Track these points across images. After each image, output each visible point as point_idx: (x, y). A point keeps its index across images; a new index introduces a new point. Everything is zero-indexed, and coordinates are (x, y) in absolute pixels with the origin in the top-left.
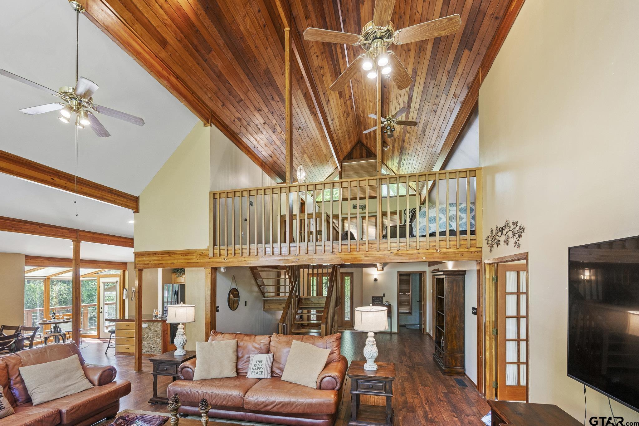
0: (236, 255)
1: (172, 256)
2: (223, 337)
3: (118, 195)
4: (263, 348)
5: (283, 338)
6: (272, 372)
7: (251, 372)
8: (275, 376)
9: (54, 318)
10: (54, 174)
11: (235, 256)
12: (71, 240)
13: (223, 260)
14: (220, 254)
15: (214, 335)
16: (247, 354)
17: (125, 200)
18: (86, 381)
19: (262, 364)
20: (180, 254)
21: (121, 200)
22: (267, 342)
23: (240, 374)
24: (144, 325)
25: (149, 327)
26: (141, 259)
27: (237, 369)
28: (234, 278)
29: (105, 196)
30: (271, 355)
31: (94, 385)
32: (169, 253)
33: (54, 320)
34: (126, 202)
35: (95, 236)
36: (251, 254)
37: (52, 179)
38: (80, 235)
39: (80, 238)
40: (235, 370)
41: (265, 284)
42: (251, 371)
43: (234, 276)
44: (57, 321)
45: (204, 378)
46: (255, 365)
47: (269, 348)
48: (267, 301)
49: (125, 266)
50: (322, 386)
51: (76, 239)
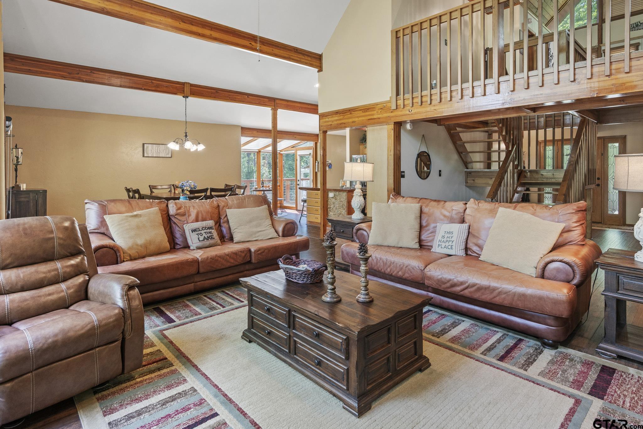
0: (423, 104)
1: (353, 114)
2: (405, 201)
3: (304, 54)
4: (455, 216)
5: (486, 206)
6: (466, 249)
7: (437, 245)
8: (470, 255)
9: (263, 187)
10: (251, 39)
11: (421, 105)
12: (270, 108)
13: (408, 112)
14: (404, 105)
15: (393, 198)
16: (433, 223)
17: (309, 59)
18: (273, 230)
19: (452, 235)
20: (360, 110)
21: (306, 59)
22: (462, 210)
23: (422, 246)
24: (331, 195)
25: (335, 197)
26: (324, 120)
27: (420, 241)
28: (423, 138)
29: (292, 56)
30: (465, 226)
31: (279, 236)
32: (350, 111)
33: (263, 188)
34: (311, 61)
35: (289, 103)
36: (443, 100)
37: (250, 44)
38: (277, 103)
39: (277, 107)
40: (417, 240)
41: (469, 150)
42: (438, 243)
43: (423, 136)
44: (264, 189)
45: (380, 244)
46: (443, 237)
47: (464, 217)
48: (470, 173)
49: (317, 138)
50: (547, 274)
51: (274, 107)
